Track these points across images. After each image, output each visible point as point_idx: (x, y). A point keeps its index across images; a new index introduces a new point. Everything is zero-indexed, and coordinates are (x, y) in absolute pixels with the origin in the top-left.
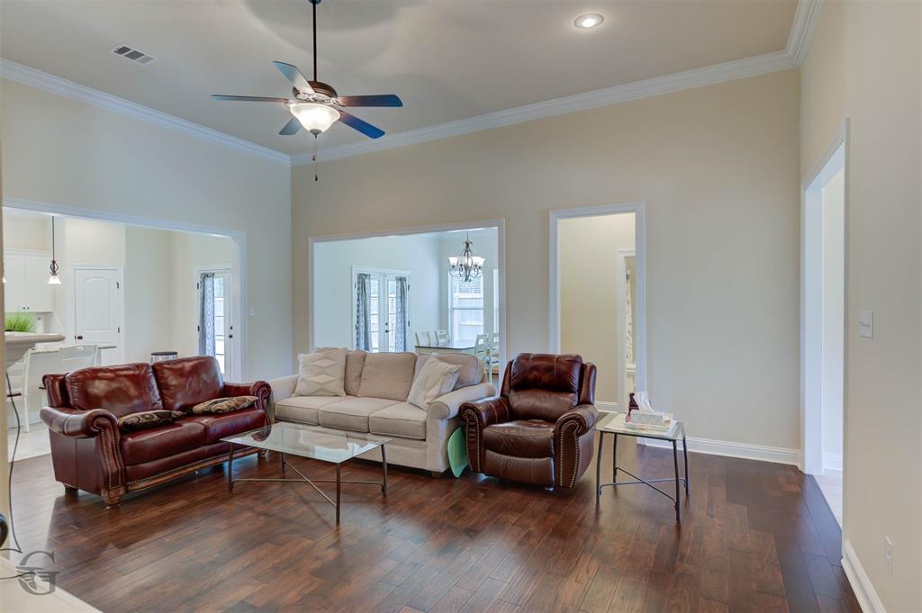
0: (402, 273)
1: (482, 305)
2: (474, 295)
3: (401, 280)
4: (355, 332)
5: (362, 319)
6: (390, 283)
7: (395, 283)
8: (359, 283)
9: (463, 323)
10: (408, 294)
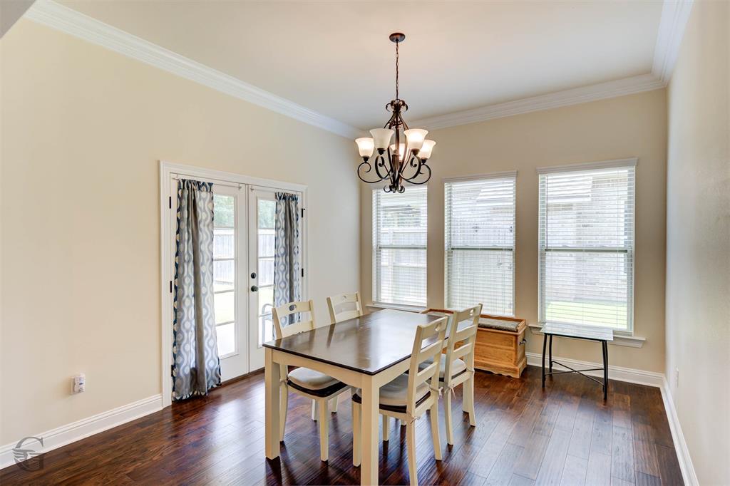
0: (289, 188)
1: (424, 242)
2: (413, 229)
3: (287, 199)
4: (168, 297)
5: (188, 270)
6: (261, 203)
7: (272, 204)
8: (180, 198)
9: (398, 264)
10: (300, 225)
